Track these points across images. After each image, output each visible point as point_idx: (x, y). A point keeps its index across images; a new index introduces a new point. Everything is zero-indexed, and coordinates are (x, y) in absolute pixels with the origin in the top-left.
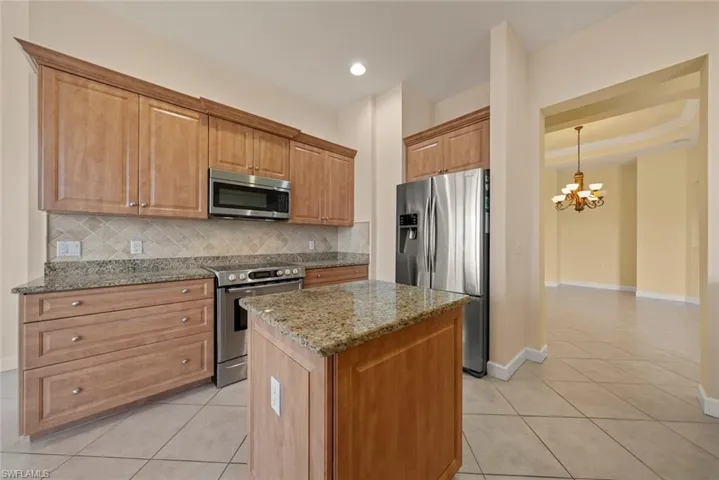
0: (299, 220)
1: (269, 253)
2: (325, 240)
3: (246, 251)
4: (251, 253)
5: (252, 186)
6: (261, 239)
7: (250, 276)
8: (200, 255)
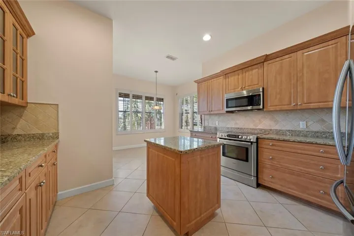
0: (272, 109)
1: (265, 128)
2: (323, 121)
3: (252, 126)
4: (254, 127)
5: (246, 95)
6: (260, 120)
7: (227, 136)
8: (232, 127)
